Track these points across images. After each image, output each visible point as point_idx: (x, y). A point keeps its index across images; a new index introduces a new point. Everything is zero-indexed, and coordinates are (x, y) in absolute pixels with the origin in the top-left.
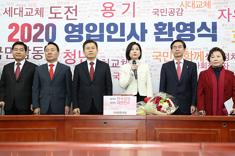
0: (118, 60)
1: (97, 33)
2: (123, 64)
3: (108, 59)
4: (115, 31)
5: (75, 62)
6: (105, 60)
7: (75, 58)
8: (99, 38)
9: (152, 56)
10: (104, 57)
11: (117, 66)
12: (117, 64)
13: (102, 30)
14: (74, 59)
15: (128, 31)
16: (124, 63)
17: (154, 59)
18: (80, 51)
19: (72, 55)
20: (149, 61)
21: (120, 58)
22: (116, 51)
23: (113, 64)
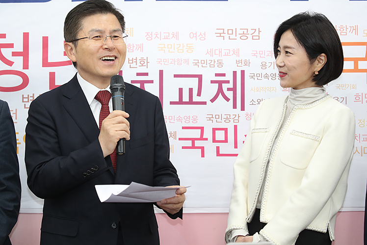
0: (200, 77)
2: (220, 90)
3: (161, 72)
5: (26, 81)
6: (146, 74)
7: (26, 66)
10: (144, 62)
11: (196, 98)
12: (195, 92)
14: (25, 71)
16: (225, 87)
18: (45, 40)
19: (15, 54)
21: (208, 65)
22: (192, 37)
23: (181, 90)
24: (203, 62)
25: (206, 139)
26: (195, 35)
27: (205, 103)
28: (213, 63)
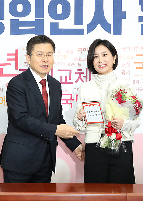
0: (70, 71)
1: (31, 17)
2: (80, 77)
4: (65, 15)
8: (34, 27)
9: (135, 63)
11: (68, 81)
12: (68, 78)
13: (39, 12)
15: (89, 14)
16: (82, 75)
17: (137, 68)
20: (129, 72)
21: (74, 65)
22: (67, 52)
23: (61, 77)
24: (72, 64)
25: (73, 100)
26: (68, 51)
27: (72, 83)
28: (76, 64)
